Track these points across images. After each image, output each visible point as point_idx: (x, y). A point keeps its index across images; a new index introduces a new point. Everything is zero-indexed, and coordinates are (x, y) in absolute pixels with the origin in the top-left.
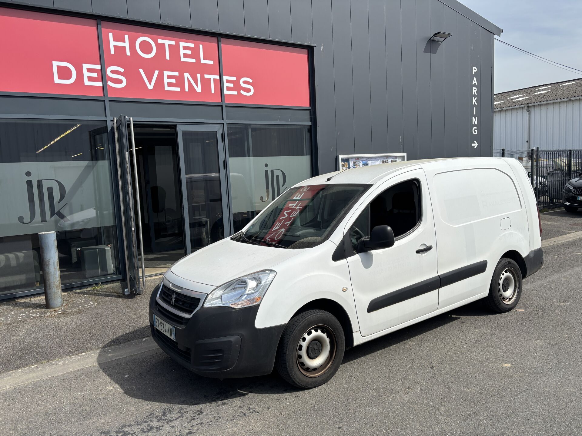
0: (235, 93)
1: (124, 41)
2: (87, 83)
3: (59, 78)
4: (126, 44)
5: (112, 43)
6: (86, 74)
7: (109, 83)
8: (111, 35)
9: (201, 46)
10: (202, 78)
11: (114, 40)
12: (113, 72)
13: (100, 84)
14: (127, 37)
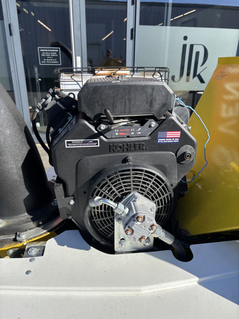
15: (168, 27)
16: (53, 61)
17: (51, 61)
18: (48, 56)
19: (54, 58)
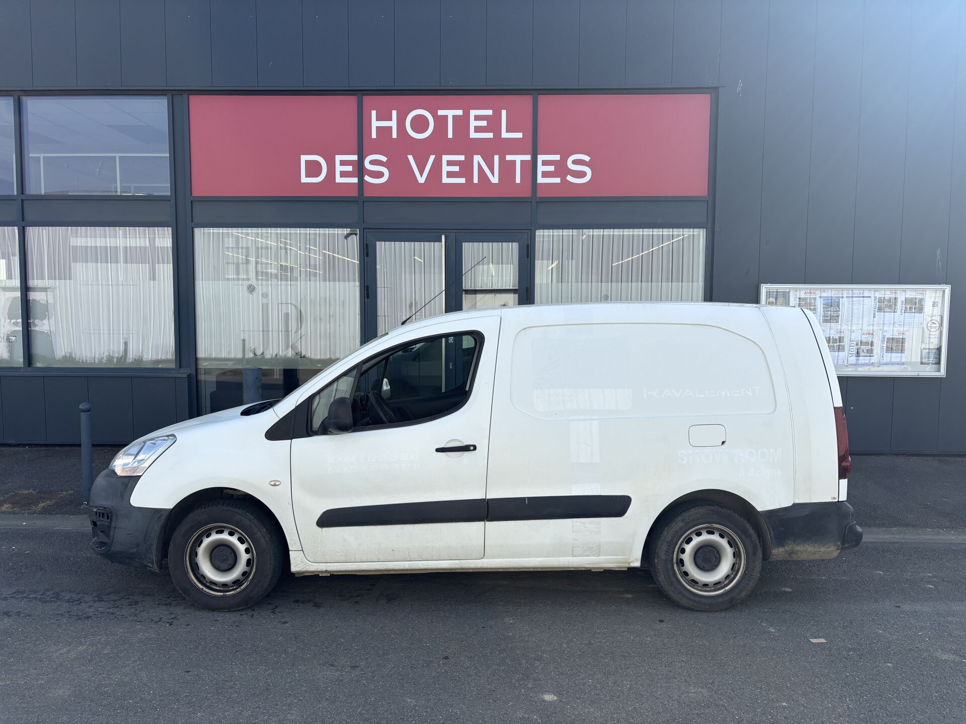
0: (557, 180)
1: (391, 119)
2: (339, 179)
3: (307, 176)
4: (393, 124)
5: (375, 124)
6: (339, 168)
7: (367, 178)
8: (374, 113)
9: (504, 112)
10: (502, 160)
11: (377, 120)
12: (373, 162)
13: (355, 180)
14: (394, 113)
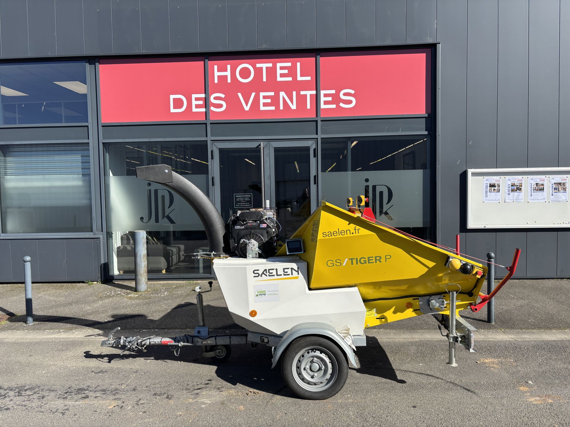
0: (334, 106)
1: (226, 71)
2: (194, 110)
3: (174, 108)
4: (228, 73)
5: (217, 74)
6: (194, 103)
7: (212, 108)
8: (216, 67)
9: (298, 64)
10: (298, 94)
11: (218, 71)
12: (216, 98)
13: (204, 110)
14: (229, 67)
15: (350, 173)
16: (246, 204)
17: (244, 204)
18: (242, 201)
19: (247, 202)
